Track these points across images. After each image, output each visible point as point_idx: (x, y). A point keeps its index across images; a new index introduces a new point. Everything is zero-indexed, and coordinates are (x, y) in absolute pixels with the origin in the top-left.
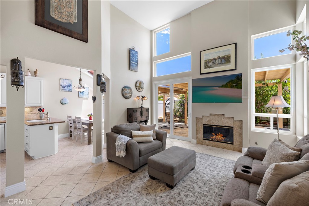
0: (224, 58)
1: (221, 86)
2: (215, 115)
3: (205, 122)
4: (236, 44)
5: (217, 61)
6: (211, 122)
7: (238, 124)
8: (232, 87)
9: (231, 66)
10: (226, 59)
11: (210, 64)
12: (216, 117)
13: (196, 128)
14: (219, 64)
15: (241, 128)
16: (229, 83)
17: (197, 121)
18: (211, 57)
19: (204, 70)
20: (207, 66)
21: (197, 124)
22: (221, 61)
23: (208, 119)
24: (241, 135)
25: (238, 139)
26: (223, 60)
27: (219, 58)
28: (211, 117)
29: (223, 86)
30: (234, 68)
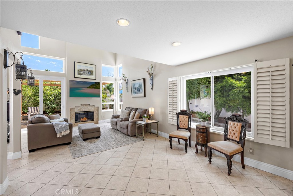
0: (90, 71)
1: (87, 87)
2: (84, 105)
3: (77, 110)
4: (96, 65)
5: (86, 72)
6: (81, 110)
7: (96, 109)
8: (93, 88)
9: (93, 77)
10: (91, 73)
11: (82, 72)
12: (85, 106)
13: (70, 116)
14: (87, 74)
15: (98, 111)
16: (91, 86)
17: (70, 110)
18: (82, 68)
19: (77, 75)
20: (79, 73)
21: (70, 113)
22: (88, 73)
23: (79, 108)
24: (98, 114)
25: (96, 117)
26: (89, 72)
27: (87, 71)
28: (81, 107)
29: (88, 88)
30: (95, 79)
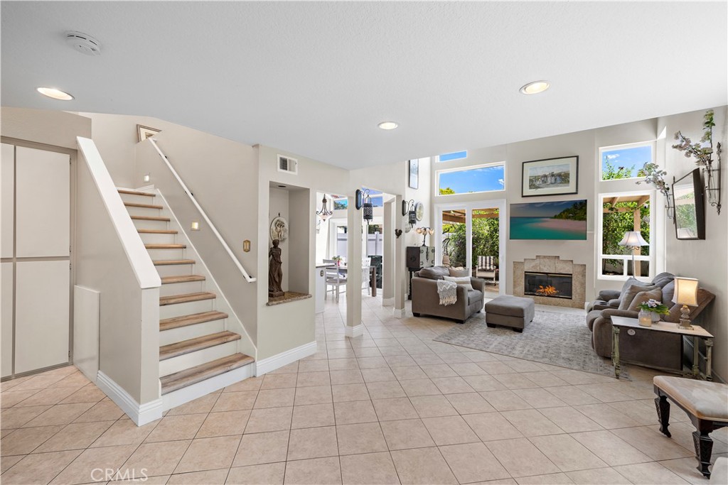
0: (559, 175)
1: (553, 216)
2: (545, 257)
3: (529, 267)
4: (577, 157)
5: (549, 179)
6: (538, 268)
7: (579, 269)
8: (567, 218)
9: (570, 188)
10: (564, 178)
11: (538, 183)
12: (546, 260)
13: (514, 278)
14: (552, 183)
15: (584, 276)
16: (564, 212)
17: (514, 267)
18: (540, 173)
19: (527, 191)
20: (532, 186)
21: (514, 272)
22: (556, 180)
23: (533, 264)
24: (583, 285)
25: (578, 291)
26: (558, 178)
27: (553, 175)
28: (537, 262)
29: (555, 217)
30: (575, 191)
